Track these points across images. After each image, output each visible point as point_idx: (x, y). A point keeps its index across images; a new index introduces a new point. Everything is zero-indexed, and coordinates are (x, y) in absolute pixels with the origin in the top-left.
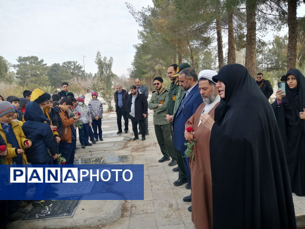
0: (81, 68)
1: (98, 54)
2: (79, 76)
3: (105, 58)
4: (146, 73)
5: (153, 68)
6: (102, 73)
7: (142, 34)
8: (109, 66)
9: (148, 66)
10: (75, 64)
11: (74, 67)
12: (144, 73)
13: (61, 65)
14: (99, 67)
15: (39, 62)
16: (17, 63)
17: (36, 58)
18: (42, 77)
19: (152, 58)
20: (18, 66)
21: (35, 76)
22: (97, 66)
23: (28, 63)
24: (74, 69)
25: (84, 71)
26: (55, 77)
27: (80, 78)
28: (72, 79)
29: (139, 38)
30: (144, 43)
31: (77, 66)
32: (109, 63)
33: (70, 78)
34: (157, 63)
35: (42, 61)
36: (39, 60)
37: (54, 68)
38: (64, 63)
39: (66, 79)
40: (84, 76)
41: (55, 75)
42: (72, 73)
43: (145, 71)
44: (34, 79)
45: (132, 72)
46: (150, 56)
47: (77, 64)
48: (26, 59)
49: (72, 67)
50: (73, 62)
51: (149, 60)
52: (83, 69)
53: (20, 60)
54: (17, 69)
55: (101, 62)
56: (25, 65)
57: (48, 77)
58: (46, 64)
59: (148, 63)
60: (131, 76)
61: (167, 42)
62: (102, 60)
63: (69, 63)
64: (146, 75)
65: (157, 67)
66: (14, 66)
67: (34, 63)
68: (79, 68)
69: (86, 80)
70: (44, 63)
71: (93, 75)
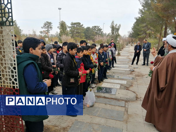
0: (101, 30)
1: (113, 22)
2: (99, 34)
3: (116, 25)
4: (140, 35)
5: (145, 32)
6: (113, 33)
7: (141, 11)
8: (118, 29)
9: (142, 31)
10: (98, 28)
11: (98, 29)
12: (139, 35)
13: (91, 28)
14: (112, 30)
15: (81, 26)
16: (70, 26)
17: (80, 23)
18: (81, 34)
19: (146, 26)
20: (71, 27)
21: (78, 33)
22: (111, 29)
23: (76, 26)
24: (97, 31)
25: (103, 32)
26: (87, 34)
27: (100, 36)
28: (96, 36)
29: (139, 13)
30: (141, 16)
31: (99, 29)
32: (118, 28)
33: (94, 36)
34: (149, 29)
35: (82, 25)
36: (81, 25)
37: (87, 29)
38: (93, 27)
39: (93, 36)
40: (102, 35)
41: (87, 33)
42: (96, 33)
43: (140, 33)
44: (77, 34)
45: (131, 34)
46: (144, 25)
47: (99, 28)
48: (75, 24)
49: (97, 29)
50: (98, 26)
51: (143, 27)
52: (102, 31)
53: (72, 24)
54: (70, 29)
55: (114, 27)
56: (74, 27)
57: (84, 34)
58: (84, 27)
59: (143, 29)
60: (130, 36)
61: (159, 17)
62: (114, 26)
63: (95, 27)
64: (140, 36)
65: (148, 32)
66: (69, 27)
67: (78, 26)
68: (100, 30)
69: (103, 37)
70: (83, 26)
71: (107, 34)
